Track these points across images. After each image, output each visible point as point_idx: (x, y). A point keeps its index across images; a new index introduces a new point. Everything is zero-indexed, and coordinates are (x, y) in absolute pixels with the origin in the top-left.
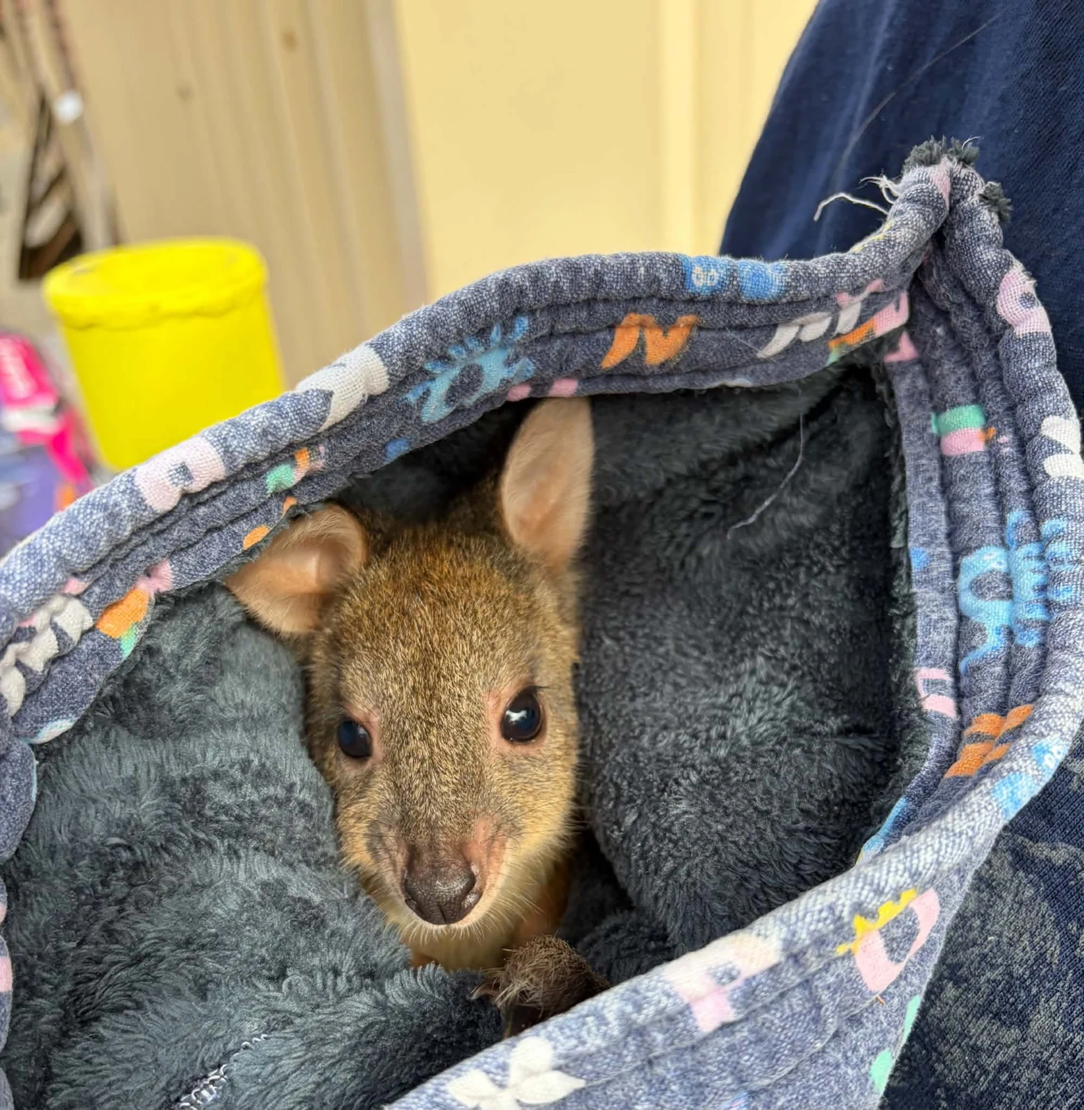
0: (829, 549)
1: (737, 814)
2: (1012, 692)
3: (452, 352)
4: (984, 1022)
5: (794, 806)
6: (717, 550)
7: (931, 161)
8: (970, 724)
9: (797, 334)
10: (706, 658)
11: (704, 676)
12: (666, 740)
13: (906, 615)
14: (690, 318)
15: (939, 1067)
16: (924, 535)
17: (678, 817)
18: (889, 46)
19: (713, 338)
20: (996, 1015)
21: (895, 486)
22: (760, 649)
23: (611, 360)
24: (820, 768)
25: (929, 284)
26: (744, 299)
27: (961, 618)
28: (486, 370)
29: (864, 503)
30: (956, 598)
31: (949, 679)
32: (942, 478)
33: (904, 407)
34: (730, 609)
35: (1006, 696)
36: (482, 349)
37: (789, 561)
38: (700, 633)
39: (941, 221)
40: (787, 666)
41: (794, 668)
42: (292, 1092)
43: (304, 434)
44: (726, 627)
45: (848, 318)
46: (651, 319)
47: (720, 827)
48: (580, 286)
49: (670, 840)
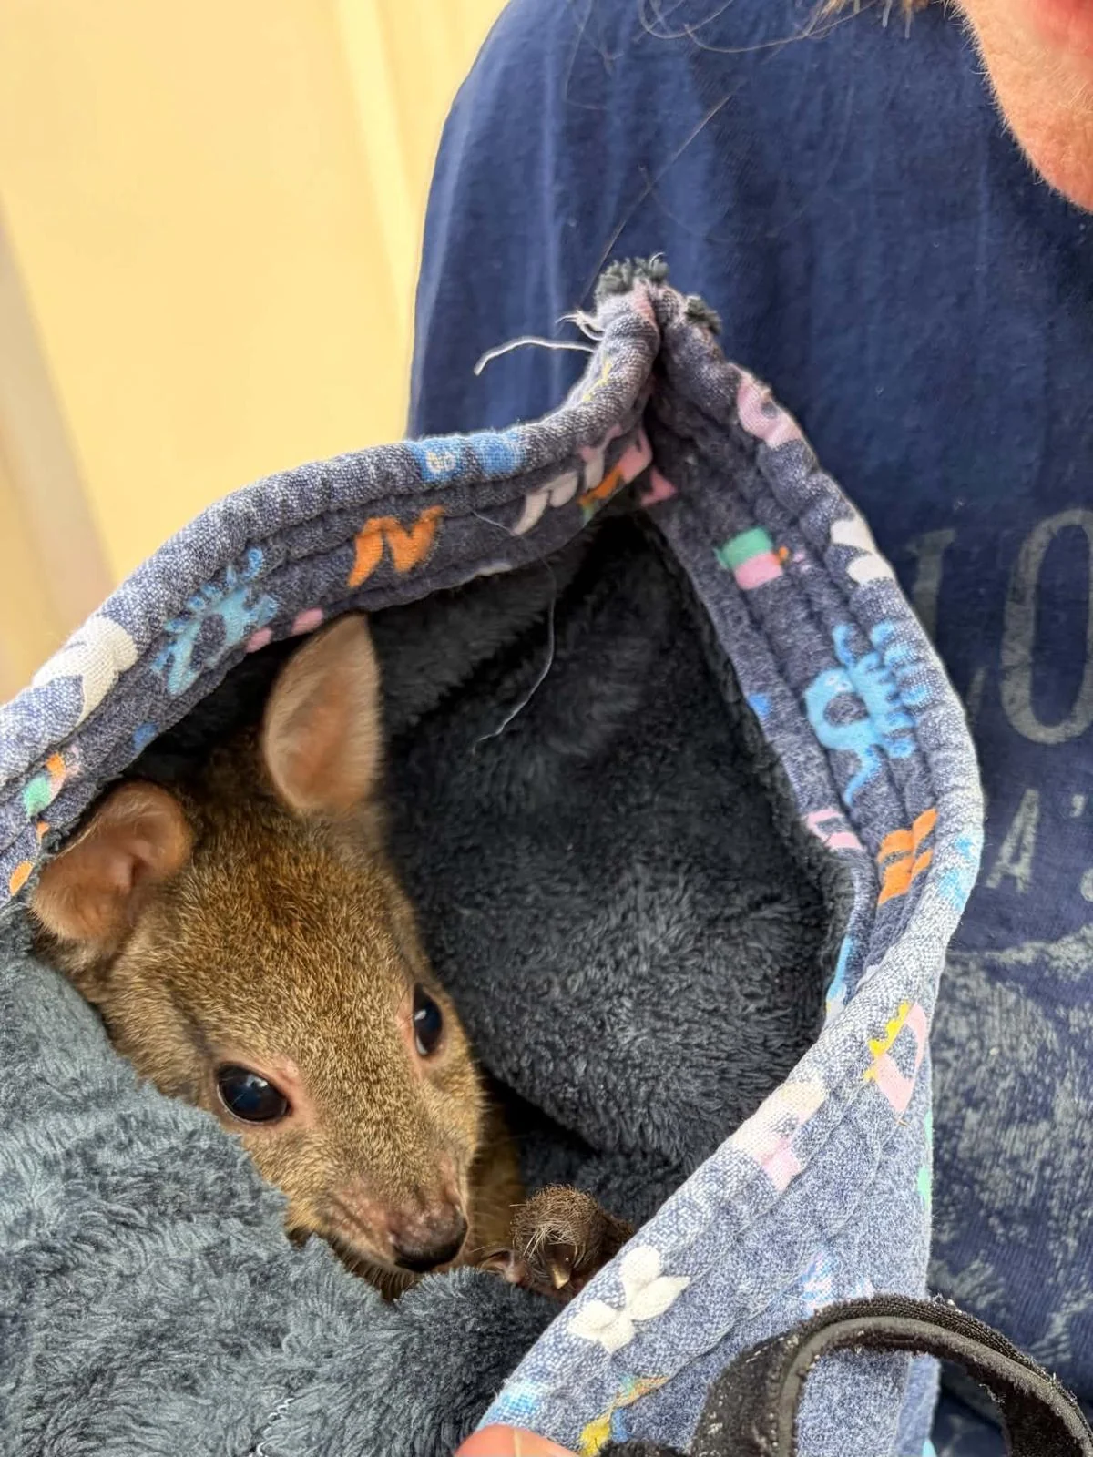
0: (663, 727)
1: (687, 1021)
2: (908, 805)
3: (191, 606)
4: (1013, 1131)
5: (738, 993)
6: (541, 768)
7: (624, 289)
8: (878, 848)
9: (548, 501)
10: (579, 888)
11: (587, 908)
12: (575, 984)
13: (772, 767)
14: (435, 510)
15: (985, 1197)
16: (757, 680)
17: (631, 1043)
18: (563, 201)
19: (462, 527)
20: (1023, 1119)
21: (706, 638)
22: (635, 857)
23: (357, 577)
24: (747, 949)
25: (663, 413)
26: (488, 477)
27: (826, 751)
28: (227, 618)
29: (679, 667)
30: (813, 733)
31: (840, 816)
32: (751, 614)
33: (680, 550)
34: (583, 826)
35: (904, 810)
36: (220, 595)
37: (624, 755)
38: (561, 863)
39: (657, 349)
40: (669, 863)
41: (677, 863)
42: (354, 1437)
43: (63, 732)
44: (587, 848)
45: (593, 472)
46: (391, 521)
47: (678, 1038)
48: (310, 500)
49: (635, 1066)
